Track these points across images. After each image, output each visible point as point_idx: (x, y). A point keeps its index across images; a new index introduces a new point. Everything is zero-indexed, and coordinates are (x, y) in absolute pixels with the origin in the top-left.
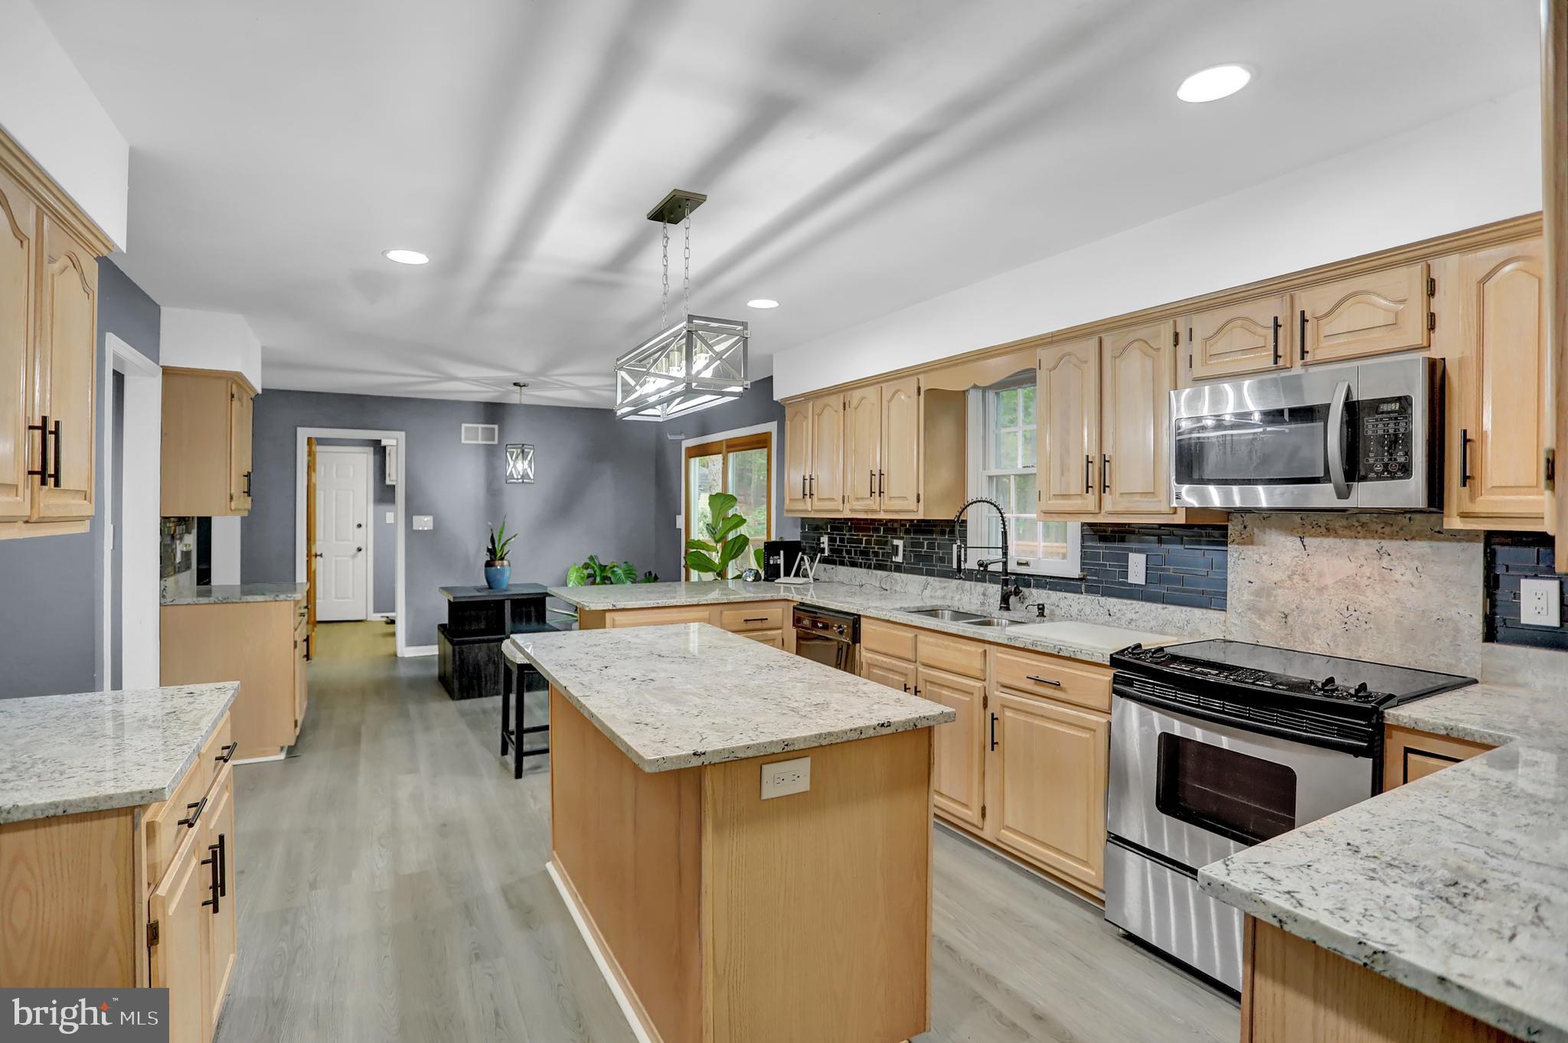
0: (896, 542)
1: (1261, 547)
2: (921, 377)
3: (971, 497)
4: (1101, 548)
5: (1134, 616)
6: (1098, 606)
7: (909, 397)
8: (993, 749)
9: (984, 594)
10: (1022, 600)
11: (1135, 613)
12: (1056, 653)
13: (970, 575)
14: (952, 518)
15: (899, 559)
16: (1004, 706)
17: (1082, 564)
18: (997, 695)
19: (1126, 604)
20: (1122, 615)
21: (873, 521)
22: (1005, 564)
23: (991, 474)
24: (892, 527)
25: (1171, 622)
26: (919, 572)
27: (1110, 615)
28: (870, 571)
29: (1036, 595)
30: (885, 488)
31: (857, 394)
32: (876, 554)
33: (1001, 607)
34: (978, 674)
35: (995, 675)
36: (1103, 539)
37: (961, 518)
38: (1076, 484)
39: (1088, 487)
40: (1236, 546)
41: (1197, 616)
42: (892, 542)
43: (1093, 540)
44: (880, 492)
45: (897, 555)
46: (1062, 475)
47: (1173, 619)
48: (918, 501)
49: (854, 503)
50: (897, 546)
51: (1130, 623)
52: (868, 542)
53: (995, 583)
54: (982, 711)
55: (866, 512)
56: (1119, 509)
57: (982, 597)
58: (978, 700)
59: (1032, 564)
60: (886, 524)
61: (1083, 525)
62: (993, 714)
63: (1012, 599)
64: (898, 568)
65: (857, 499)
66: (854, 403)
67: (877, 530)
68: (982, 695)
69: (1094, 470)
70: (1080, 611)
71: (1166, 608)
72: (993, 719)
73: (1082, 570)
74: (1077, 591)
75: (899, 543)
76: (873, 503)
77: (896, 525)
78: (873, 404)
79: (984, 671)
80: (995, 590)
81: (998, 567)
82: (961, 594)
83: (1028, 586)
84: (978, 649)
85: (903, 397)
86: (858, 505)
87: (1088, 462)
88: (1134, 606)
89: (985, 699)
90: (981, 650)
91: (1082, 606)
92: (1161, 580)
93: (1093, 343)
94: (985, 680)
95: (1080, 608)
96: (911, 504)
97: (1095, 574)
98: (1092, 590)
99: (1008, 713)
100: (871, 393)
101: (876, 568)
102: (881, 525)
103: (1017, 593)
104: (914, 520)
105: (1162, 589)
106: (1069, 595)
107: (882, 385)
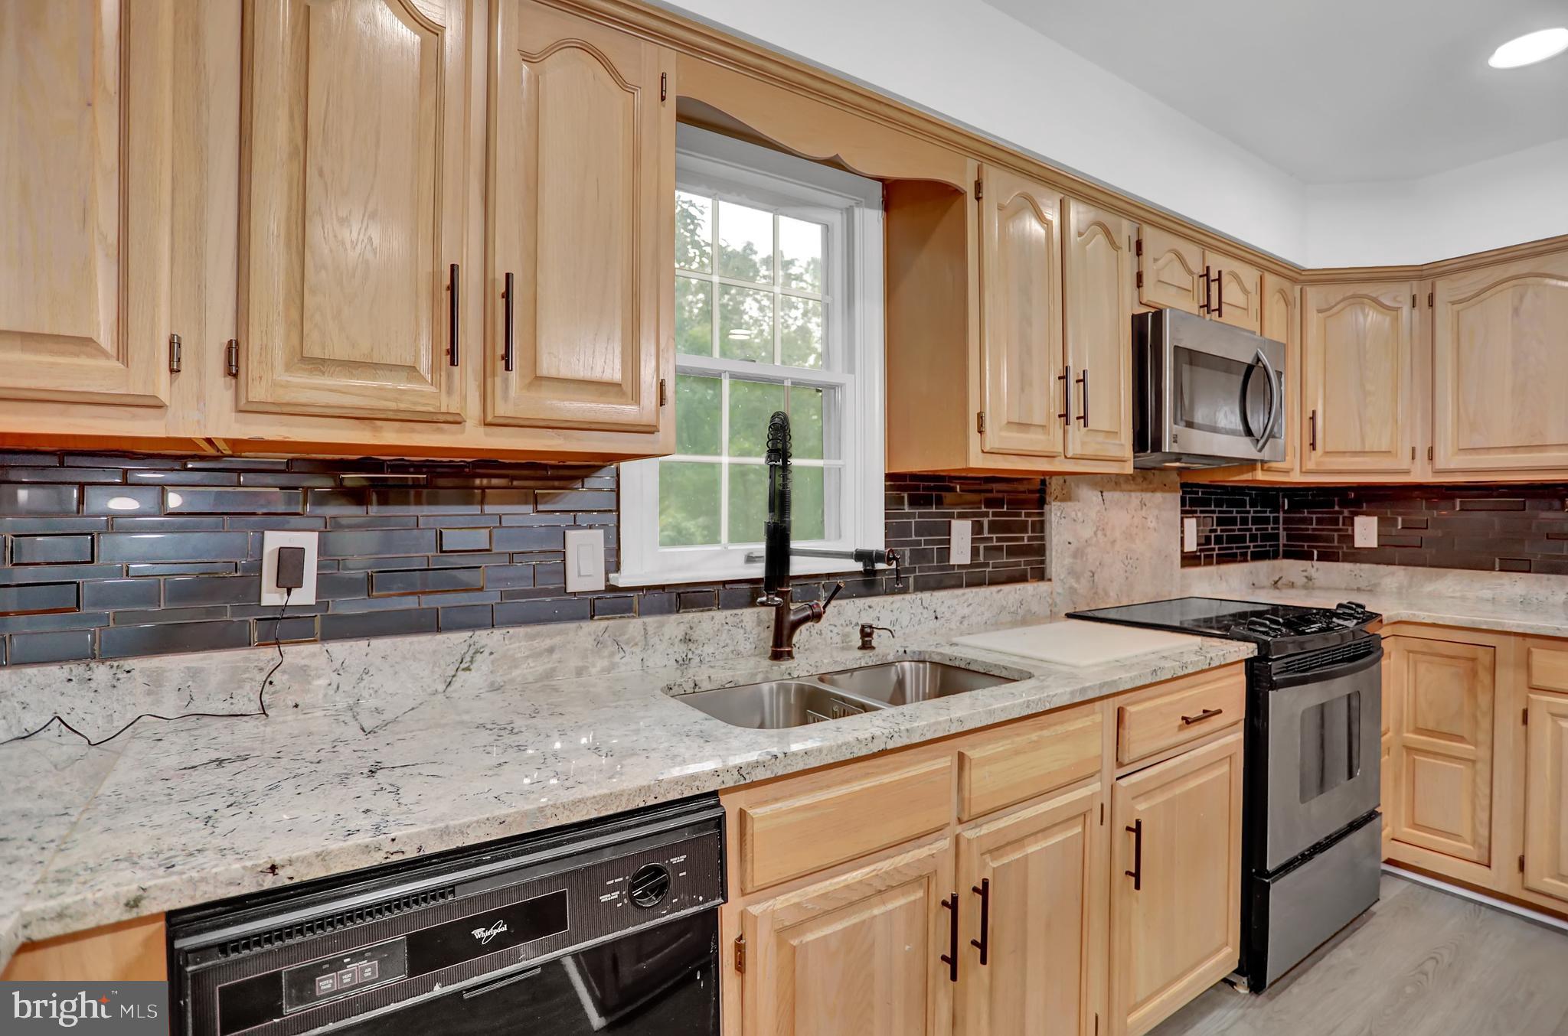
1: (1077, 503)
4: (915, 516)
5: (966, 611)
6: (920, 609)
11: (968, 606)
12: (1207, 667)
19: (957, 596)
20: (953, 613)
25: (1006, 607)
27: (936, 618)
36: (916, 501)
40: (1059, 503)
41: (1030, 593)
43: (901, 504)
46: (1022, 390)
47: (1007, 603)
51: (961, 623)
57: (683, 647)
71: (1001, 590)
82: (612, 655)
88: (966, 597)
91: (896, 614)
95: (894, 618)
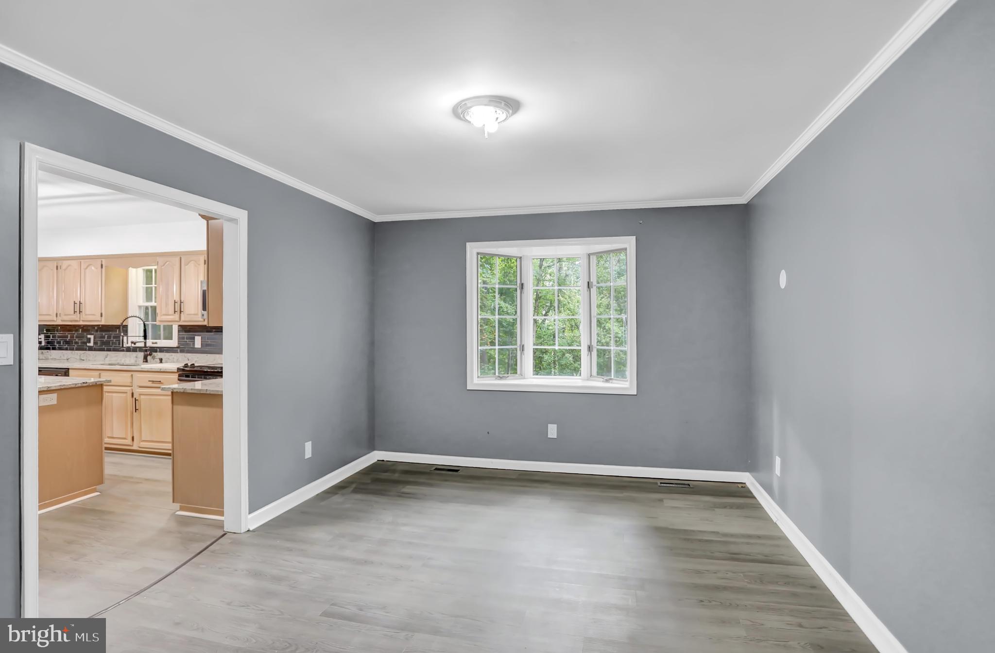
0: (89, 336)
2: (103, 260)
3: (130, 315)
4: (185, 335)
5: (197, 360)
7: (96, 269)
8: (136, 412)
9: (136, 357)
10: (154, 358)
11: (198, 358)
13: (128, 350)
14: (119, 324)
15: (91, 344)
16: (140, 395)
17: (178, 341)
18: (137, 391)
19: (191, 354)
20: (193, 359)
21: (75, 326)
22: (145, 343)
23: (140, 305)
24: (87, 329)
26: (103, 350)
27: (189, 360)
28: (73, 352)
29: (159, 355)
30: (83, 309)
31: (65, 264)
32: (76, 343)
33: (144, 361)
34: (129, 384)
35: (136, 383)
36: (186, 331)
37: (124, 324)
38: (171, 311)
39: (175, 311)
41: (217, 357)
42: (87, 336)
43: (183, 332)
44: (80, 312)
45: (90, 342)
46: (166, 307)
47: (210, 359)
48: (101, 316)
49: (64, 317)
50: (90, 339)
52: (72, 337)
53: (142, 352)
54: (131, 399)
55: (71, 321)
56: (187, 319)
58: (130, 395)
59: (158, 343)
60: (83, 327)
61: (179, 326)
62: (135, 398)
63: (149, 358)
64: (91, 349)
65: (66, 315)
66: (64, 267)
67: (77, 331)
68: (131, 392)
69: (177, 306)
70: (177, 360)
71: (207, 355)
72: (136, 400)
73: (178, 344)
74: (176, 352)
75: (92, 337)
76: (76, 317)
77: (89, 328)
78: (76, 269)
79: (132, 383)
80: (141, 355)
81: (142, 345)
82: (125, 358)
83: (156, 352)
84: (129, 374)
85: (93, 268)
86: (66, 318)
87: (175, 302)
88: (197, 356)
89: (133, 394)
90: (130, 375)
91: (178, 358)
92: (207, 345)
93: (178, 259)
94: (132, 386)
96: (98, 317)
97: (183, 345)
98: (182, 351)
99: (142, 397)
100: (75, 264)
101: (77, 349)
102: (80, 328)
103: (150, 355)
104: (99, 325)
105: (207, 349)
106: (173, 354)
107: (81, 260)
